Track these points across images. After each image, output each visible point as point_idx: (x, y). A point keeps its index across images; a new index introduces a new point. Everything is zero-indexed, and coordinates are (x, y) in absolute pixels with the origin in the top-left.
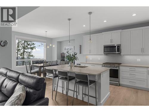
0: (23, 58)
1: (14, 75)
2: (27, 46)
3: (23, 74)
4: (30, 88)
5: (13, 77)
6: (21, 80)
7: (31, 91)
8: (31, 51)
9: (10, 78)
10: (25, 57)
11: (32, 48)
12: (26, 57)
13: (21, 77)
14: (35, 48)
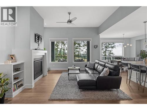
0: (105, 55)
1: (103, 64)
2: (108, 46)
3: (107, 63)
4: (111, 70)
5: (103, 65)
6: (106, 66)
7: (112, 71)
8: (111, 49)
9: (101, 65)
10: (106, 54)
11: (112, 47)
12: (108, 55)
13: (106, 64)
14: (114, 47)
